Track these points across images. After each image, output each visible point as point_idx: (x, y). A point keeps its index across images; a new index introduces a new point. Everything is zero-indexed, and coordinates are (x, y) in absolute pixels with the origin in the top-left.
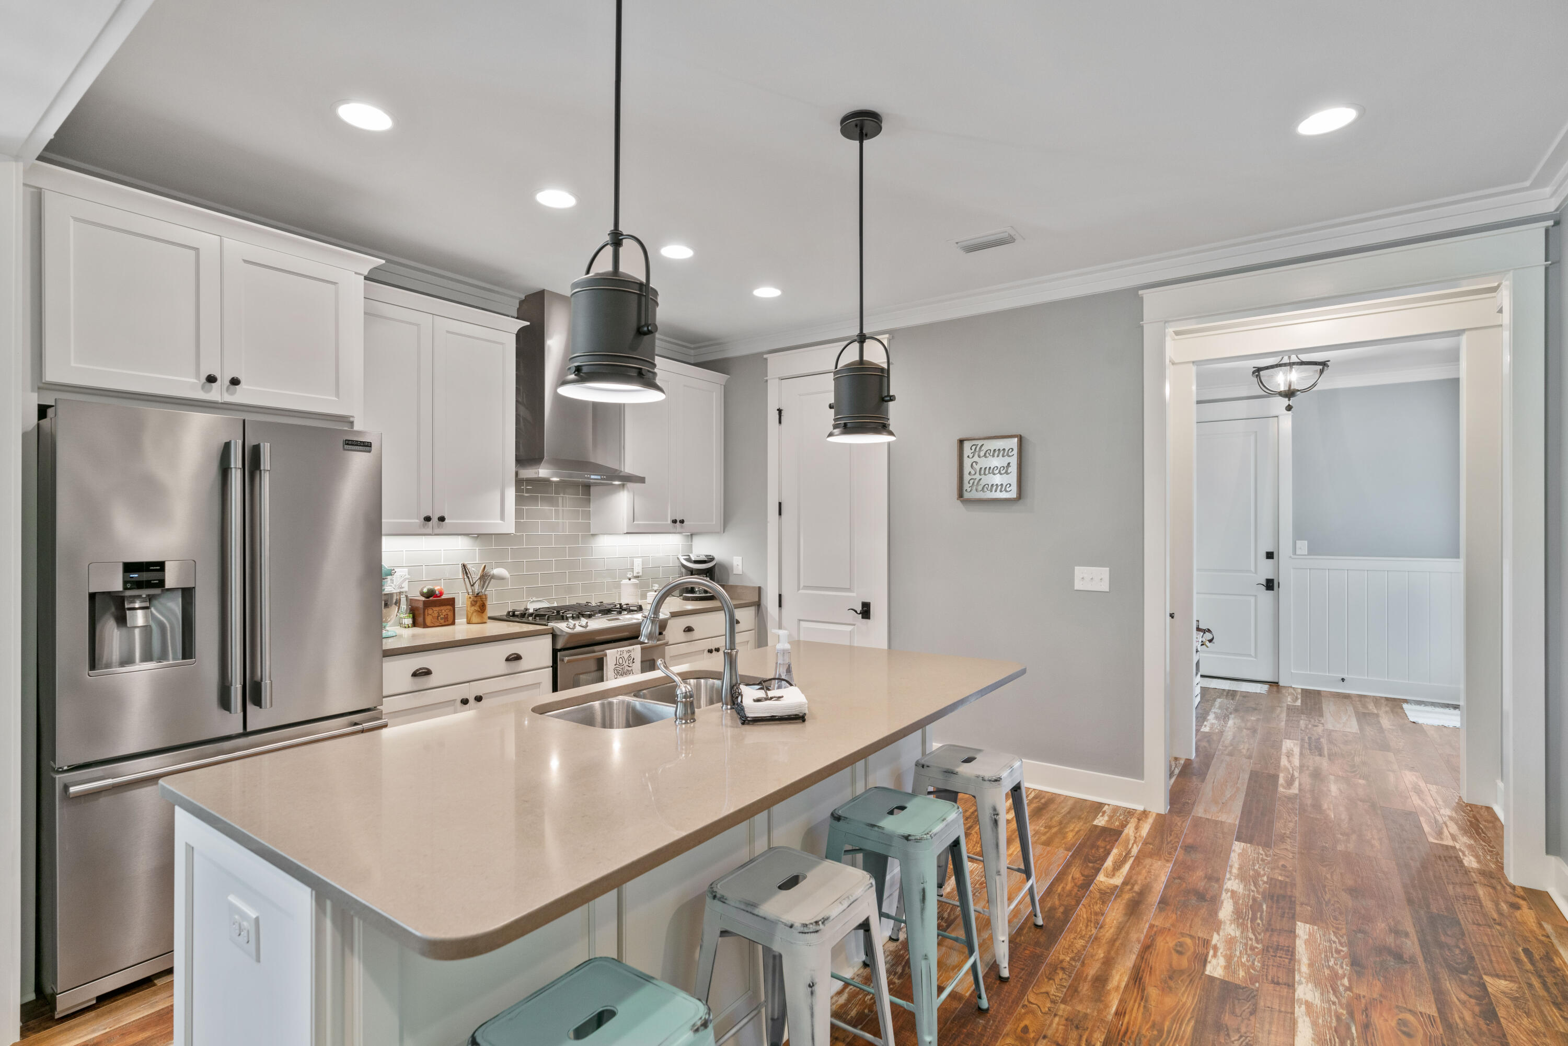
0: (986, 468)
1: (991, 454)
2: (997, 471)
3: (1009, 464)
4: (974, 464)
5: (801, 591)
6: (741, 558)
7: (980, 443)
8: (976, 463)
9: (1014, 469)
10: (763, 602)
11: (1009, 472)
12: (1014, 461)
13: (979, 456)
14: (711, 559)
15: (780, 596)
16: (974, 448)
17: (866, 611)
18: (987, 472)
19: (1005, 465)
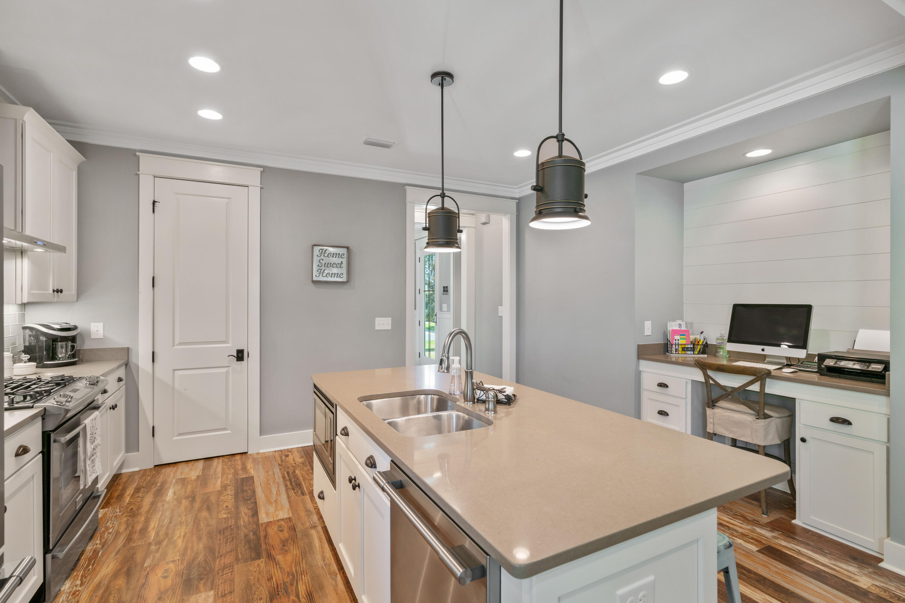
0: (328, 263)
1: (332, 256)
2: (335, 266)
3: (342, 262)
4: (321, 260)
5: (175, 347)
6: (102, 324)
7: (325, 248)
8: (323, 260)
9: (344, 265)
10: (133, 359)
11: (342, 267)
12: (344, 261)
13: (324, 256)
14: (75, 328)
15: (153, 353)
16: (321, 251)
17: (240, 356)
18: (329, 266)
19: (340, 263)
